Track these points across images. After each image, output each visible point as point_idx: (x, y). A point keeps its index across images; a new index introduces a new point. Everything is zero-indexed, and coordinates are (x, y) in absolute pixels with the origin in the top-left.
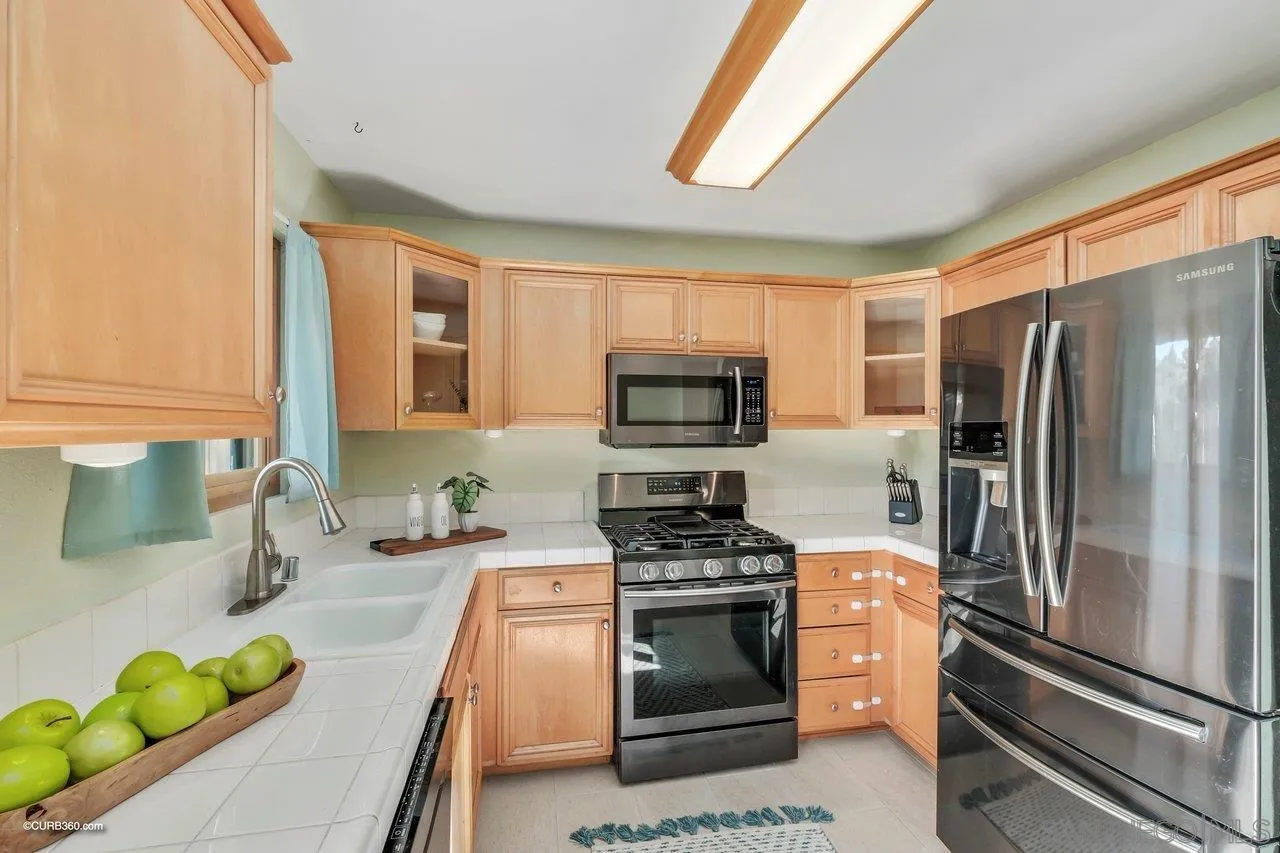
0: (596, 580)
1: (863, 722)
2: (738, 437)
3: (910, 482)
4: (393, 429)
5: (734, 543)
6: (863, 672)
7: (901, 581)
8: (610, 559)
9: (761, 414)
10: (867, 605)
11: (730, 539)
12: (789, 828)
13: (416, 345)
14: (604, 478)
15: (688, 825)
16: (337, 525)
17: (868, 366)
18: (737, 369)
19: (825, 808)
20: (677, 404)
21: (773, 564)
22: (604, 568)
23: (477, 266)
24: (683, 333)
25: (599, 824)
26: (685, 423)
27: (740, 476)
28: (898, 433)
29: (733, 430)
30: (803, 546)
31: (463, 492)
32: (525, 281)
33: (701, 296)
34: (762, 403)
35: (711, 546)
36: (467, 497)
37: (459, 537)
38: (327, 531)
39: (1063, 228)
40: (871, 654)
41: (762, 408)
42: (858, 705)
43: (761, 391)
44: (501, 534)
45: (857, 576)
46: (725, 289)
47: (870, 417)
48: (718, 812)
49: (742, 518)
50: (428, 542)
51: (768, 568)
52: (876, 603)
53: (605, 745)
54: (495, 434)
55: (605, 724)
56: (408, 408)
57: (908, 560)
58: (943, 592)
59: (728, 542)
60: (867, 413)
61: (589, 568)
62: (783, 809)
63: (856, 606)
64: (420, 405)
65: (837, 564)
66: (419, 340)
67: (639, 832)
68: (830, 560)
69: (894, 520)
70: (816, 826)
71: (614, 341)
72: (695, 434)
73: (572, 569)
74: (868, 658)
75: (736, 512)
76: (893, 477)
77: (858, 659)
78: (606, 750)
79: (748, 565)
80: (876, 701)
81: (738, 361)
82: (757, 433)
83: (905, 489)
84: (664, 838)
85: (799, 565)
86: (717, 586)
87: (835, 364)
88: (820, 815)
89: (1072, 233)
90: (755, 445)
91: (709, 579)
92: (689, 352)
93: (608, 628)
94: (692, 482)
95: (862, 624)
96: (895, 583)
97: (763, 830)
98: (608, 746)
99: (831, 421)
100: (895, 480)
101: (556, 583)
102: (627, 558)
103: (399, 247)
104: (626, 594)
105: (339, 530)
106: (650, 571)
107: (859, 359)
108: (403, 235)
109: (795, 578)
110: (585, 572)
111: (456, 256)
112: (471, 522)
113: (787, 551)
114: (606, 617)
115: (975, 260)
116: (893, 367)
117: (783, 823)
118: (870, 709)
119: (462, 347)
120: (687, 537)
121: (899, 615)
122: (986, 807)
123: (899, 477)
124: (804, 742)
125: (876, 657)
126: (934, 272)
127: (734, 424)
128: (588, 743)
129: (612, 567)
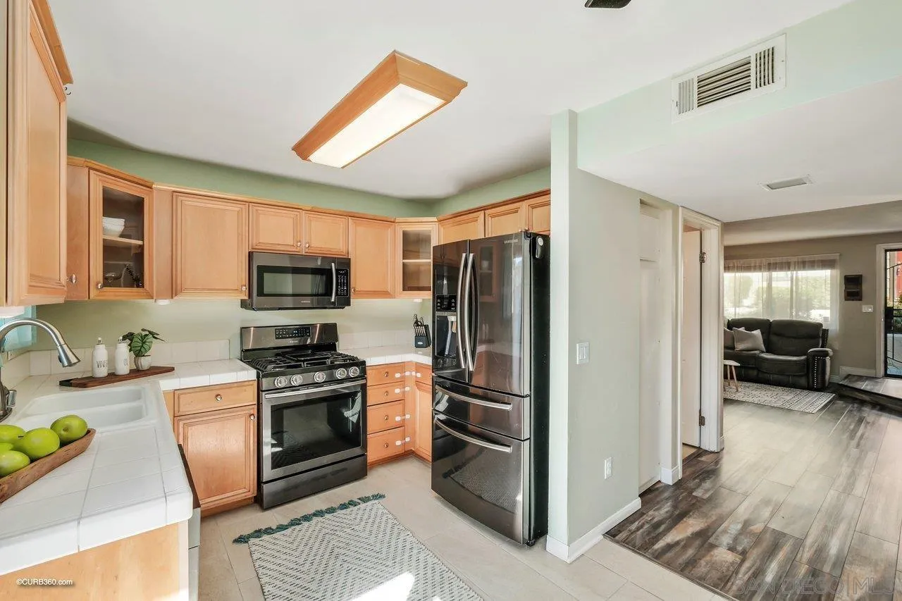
0: (245, 391)
1: (400, 451)
2: (334, 303)
3: (425, 326)
4: (87, 299)
5: (332, 362)
6: (401, 425)
7: (419, 375)
8: (254, 377)
9: (347, 290)
10: (403, 390)
11: (329, 360)
12: (363, 506)
13: (104, 240)
14: (244, 330)
15: (307, 518)
16: (74, 360)
17: (404, 265)
18: (333, 264)
19: (381, 493)
20: (287, 283)
21: (353, 372)
22: (251, 383)
23: (151, 188)
24: (300, 242)
25: (252, 531)
26: (293, 295)
27: (334, 326)
28: (419, 300)
29: (330, 300)
30: (371, 361)
31: (138, 343)
32: (189, 202)
33: (311, 221)
34: (348, 284)
35: (319, 365)
36: (145, 346)
37: (137, 373)
38: (66, 364)
39: (484, 209)
40: (405, 415)
41: (347, 287)
42: (398, 443)
43: (347, 277)
44: (171, 370)
45: (398, 375)
46: (324, 217)
47: (405, 292)
48: (324, 508)
49: (335, 350)
50: (113, 378)
51: (351, 375)
52: (407, 389)
53: (252, 490)
54: (163, 302)
55: (252, 477)
56: (100, 285)
57: (422, 364)
58: (434, 374)
59: (329, 362)
60: (403, 290)
61: (241, 384)
62: (359, 499)
63: (397, 391)
64: (107, 282)
65: (388, 369)
66: (107, 237)
67: (277, 528)
68: (382, 368)
69: (417, 346)
70: (376, 501)
71: (254, 245)
72: (307, 301)
73: (228, 386)
74: (403, 417)
75: (333, 347)
76: (417, 324)
77: (398, 419)
78: (252, 493)
79: (339, 374)
80: (407, 439)
81: (334, 260)
82: (344, 301)
83: (422, 330)
84: (293, 527)
85: (368, 372)
86: (322, 386)
87: (387, 262)
88: (378, 497)
89: (486, 211)
90: (343, 308)
91: (317, 383)
92: (304, 253)
93: (254, 420)
94: (304, 330)
95: (401, 400)
96: (416, 377)
97: (349, 510)
98: (254, 491)
99: (385, 294)
100: (418, 325)
101: (217, 396)
102: (266, 376)
103: (91, 171)
104: (265, 396)
105: (75, 363)
106: (281, 382)
107: (400, 260)
108: (93, 163)
109: (366, 379)
110: (238, 387)
111: (136, 180)
112: (145, 362)
113: (362, 364)
114: (252, 412)
115: (451, 216)
116: (419, 265)
117: (359, 504)
118: (404, 444)
119: (140, 243)
120: (304, 361)
121: (418, 392)
122: (452, 476)
123: (419, 323)
124: (371, 469)
125: (408, 416)
126: (434, 219)
127: (331, 296)
128: (241, 491)
129: (256, 382)
